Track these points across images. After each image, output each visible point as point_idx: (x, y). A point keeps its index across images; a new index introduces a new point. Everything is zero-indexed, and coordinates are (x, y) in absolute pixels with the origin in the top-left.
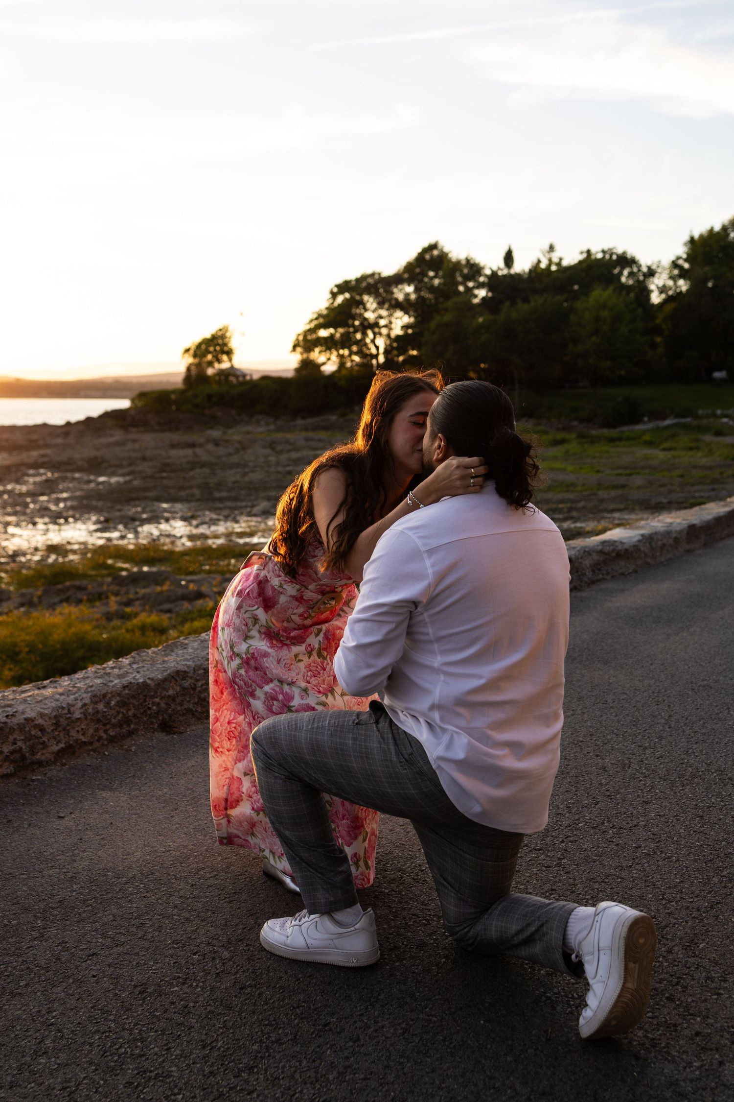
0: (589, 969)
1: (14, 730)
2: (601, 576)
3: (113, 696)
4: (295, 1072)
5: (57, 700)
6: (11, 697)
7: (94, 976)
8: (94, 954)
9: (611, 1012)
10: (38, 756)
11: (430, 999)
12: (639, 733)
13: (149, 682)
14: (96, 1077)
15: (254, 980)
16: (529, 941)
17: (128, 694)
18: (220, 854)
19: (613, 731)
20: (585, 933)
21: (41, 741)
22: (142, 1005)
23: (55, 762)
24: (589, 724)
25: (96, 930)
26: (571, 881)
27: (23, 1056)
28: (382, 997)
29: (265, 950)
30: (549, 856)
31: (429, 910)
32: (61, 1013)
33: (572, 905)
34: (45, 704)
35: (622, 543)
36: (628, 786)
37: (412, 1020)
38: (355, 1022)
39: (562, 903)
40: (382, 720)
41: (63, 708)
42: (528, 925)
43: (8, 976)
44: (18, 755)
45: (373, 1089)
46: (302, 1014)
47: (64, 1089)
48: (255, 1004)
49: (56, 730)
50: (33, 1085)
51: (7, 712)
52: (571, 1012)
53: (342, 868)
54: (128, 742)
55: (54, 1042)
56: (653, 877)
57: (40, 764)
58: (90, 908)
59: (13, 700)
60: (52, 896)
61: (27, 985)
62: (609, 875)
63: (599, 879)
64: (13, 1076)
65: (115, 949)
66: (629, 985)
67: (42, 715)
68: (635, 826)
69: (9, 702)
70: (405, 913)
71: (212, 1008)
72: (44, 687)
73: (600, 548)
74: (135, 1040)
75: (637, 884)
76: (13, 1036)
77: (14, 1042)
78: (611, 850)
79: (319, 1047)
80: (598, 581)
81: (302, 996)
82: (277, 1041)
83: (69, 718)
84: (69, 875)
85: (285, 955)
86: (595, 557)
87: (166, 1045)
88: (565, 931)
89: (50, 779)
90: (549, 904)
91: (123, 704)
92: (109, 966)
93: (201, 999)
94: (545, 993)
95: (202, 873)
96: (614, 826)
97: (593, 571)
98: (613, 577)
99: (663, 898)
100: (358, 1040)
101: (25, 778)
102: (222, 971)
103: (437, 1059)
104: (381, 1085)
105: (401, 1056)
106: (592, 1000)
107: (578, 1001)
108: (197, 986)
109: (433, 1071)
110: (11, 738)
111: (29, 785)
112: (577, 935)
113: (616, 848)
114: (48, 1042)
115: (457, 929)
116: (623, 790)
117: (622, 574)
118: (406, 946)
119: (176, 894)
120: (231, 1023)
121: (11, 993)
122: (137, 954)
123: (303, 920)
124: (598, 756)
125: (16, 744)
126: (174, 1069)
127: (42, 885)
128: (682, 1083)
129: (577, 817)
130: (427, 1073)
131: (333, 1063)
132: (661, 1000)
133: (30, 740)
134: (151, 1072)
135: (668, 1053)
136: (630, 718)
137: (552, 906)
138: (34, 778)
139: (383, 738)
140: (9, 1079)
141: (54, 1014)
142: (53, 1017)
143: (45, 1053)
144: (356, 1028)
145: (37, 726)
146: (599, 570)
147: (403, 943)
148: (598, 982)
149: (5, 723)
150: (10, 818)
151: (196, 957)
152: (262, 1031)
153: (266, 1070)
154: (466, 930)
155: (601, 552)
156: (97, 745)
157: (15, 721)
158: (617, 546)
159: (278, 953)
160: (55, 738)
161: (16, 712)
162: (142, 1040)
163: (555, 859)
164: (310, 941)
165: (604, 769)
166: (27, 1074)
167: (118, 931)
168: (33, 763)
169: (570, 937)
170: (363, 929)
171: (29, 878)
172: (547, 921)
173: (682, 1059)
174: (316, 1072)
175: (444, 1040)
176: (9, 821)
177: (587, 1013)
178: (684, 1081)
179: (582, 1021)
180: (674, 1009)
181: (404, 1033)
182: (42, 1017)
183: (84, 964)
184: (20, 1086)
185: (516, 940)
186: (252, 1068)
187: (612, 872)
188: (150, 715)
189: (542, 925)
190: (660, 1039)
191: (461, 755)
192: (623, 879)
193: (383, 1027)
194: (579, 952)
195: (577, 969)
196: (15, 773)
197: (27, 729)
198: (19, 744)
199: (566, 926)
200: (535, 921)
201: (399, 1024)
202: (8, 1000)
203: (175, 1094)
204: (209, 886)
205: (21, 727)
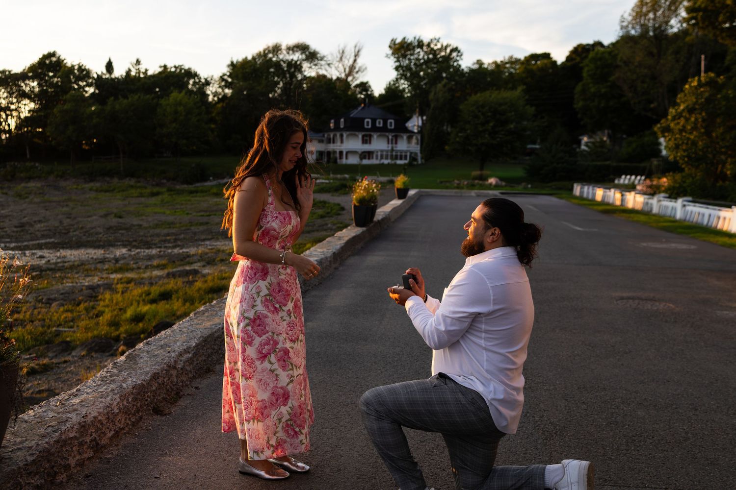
1: (89, 426)
3: (129, 395)
10: (103, 442)
13: (143, 382)
17: (136, 392)
20: (560, 477)
21: (102, 431)
34: (97, 406)
40: (448, 382)
41: (108, 407)
42: (519, 480)
44: (94, 443)
49: (108, 422)
51: (79, 414)
54: (141, 424)
57: (104, 447)
67: (99, 413)
72: (78, 395)
83: (114, 413)
90: (527, 468)
91: (135, 399)
101: (100, 458)
110: (90, 432)
111: (109, 462)
125: (92, 435)
137: (529, 469)
138: (108, 457)
145: (99, 421)
149: (85, 422)
150: (124, 485)
156: (127, 429)
157: (88, 420)
160: (108, 428)
161: (85, 414)
168: (102, 447)
169: (547, 481)
172: (531, 476)
188: (147, 405)
191: (501, 397)
196: (94, 456)
197: (95, 424)
198: (94, 435)
199: (544, 477)
200: (523, 477)
205: (92, 424)
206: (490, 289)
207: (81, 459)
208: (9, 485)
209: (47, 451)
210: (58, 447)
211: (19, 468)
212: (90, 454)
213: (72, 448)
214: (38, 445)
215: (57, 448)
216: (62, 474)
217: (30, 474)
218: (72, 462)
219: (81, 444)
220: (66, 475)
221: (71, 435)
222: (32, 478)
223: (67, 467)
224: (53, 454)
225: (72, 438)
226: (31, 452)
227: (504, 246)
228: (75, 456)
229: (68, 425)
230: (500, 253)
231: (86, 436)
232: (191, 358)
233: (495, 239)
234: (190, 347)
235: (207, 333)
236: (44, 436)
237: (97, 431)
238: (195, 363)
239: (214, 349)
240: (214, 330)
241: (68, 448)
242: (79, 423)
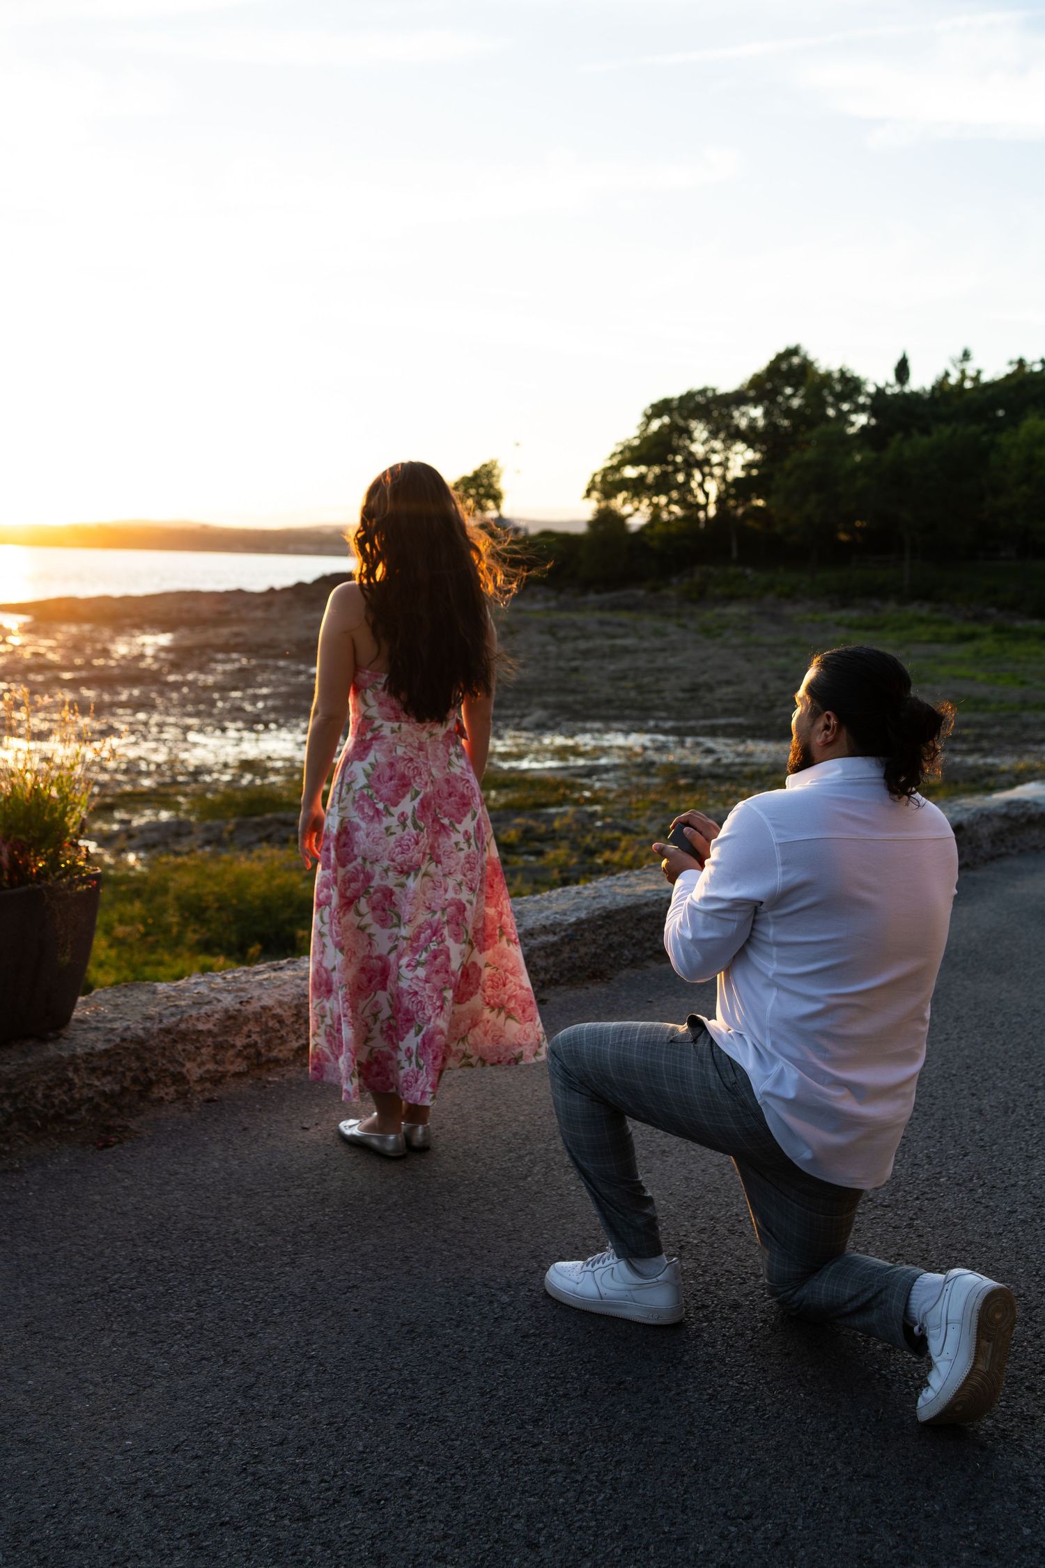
0: (934, 1345)
1: (249, 1019)
2: (1003, 850)
4: (585, 1429)
5: (298, 986)
6: (243, 979)
7: (355, 1310)
8: (354, 1286)
9: (956, 1395)
10: (274, 1053)
11: (742, 1366)
12: (1032, 1069)
14: (366, 1415)
15: (537, 1328)
16: (865, 1308)
18: (495, 1185)
19: (997, 1064)
20: (931, 1303)
21: (279, 1034)
22: (411, 1345)
23: (294, 1062)
24: (966, 1052)
25: (355, 1261)
26: (924, 1246)
27: (284, 1387)
28: (686, 1358)
29: (550, 1296)
30: (899, 1215)
31: (746, 1267)
32: (321, 1347)
33: (918, 1270)
34: (285, 990)
35: (1036, 804)
36: (1010, 1135)
37: (721, 1386)
38: (654, 1383)
39: (906, 1267)
40: (701, 1039)
42: (864, 1291)
43: (260, 1302)
44: (253, 1051)
45: (673, 1454)
46: (593, 1369)
47: (330, 1424)
48: (539, 1355)
49: (296, 1022)
50: (297, 1417)
51: (241, 997)
52: (908, 1393)
53: (647, 1211)
55: (316, 1375)
56: (1027, 1249)
57: (277, 1061)
58: (346, 1235)
59: (246, 982)
60: (302, 1219)
61: (281, 1314)
62: (971, 1243)
63: (958, 1246)
64: (275, 1406)
65: (377, 1283)
66: (980, 1366)
67: (281, 1004)
68: (1012, 1185)
69: (242, 986)
70: (716, 1269)
71: (491, 1355)
72: (281, 969)
73: (1004, 810)
74: (405, 1380)
75: (1006, 1256)
76: (270, 1365)
77: (272, 1373)
78: (978, 1213)
79: (612, 1405)
80: (1000, 856)
81: (593, 1351)
82: (565, 1395)
84: (320, 1197)
85: (574, 1305)
86: (997, 823)
87: (441, 1389)
88: (908, 1299)
89: (289, 1081)
90: (891, 1268)
92: (372, 1300)
93: (478, 1344)
94: (880, 1370)
95: (474, 1204)
96: (985, 1184)
97: (993, 842)
98: (1021, 851)
99: (1037, 1274)
100: (657, 1402)
101: (260, 1079)
102: (501, 1317)
103: (747, 1430)
104: (682, 1450)
105: (706, 1423)
106: (935, 1380)
107: (918, 1382)
108: (473, 1329)
109: (743, 1441)
110: (245, 1029)
111: (265, 1087)
112: (922, 1305)
113: (984, 1211)
114: (310, 1375)
115: (780, 1289)
116: (1002, 1141)
117: (1035, 848)
118: (717, 1305)
119: (445, 1227)
120: (512, 1373)
121: (265, 1321)
122: (403, 1290)
123: (597, 1266)
124: (973, 1095)
125: (250, 1037)
126: (449, 1414)
127: (289, 1206)
128: (1032, 1479)
129: (938, 1170)
130: (735, 1443)
131: (627, 1424)
132: (1019, 1388)
133: (266, 1033)
134: (425, 1415)
135: (1021, 1447)
136: (1022, 1048)
137: (894, 1270)
138: (270, 1079)
139: (702, 1062)
140: (270, 1408)
141: (314, 1346)
142: (313, 1350)
143: (307, 1386)
144: (655, 1389)
145: (274, 1016)
146: (1002, 841)
147: (713, 1303)
148: (945, 1360)
149: (239, 1011)
150: (247, 1126)
151: (471, 1298)
152: (547, 1383)
153: (552, 1424)
154: (790, 1292)
155: (1006, 817)
157: (250, 1008)
158: (1029, 809)
159: (565, 1301)
160: (295, 1032)
161: (251, 998)
162: (414, 1381)
163: (906, 1219)
164: (603, 1291)
165: (980, 1112)
166: (290, 1406)
167: (380, 1263)
168: (269, 1061)
169: (913, 1306)
170: (666, 1282)
171: (274, 1196)
172: (887, 1288)
173: (1036, 1454)
174: (610, 1432)
175: (757, 1410)
176: (245, 1129)
177: (927, 1395)
178: (1035, 1477)
179: (920, 1402)
180: (1034, 1399)
181: (709, 1400)
182: (303, 1347)
183: (343, 1297)
184: (282, 1416)
185: (849, 1307)
186: (537, 1421)
187: (977, 1239)
189: (880, 1292)
190: (1012, 1431)
192: (989, 1248)
193: (686, 1391)
194: (922, 1324)
195: (919, 1345)
196: (248, 1072)
197: (264, 1020)
198: (254, 1037)
199: (909, 1294)
200: (873, 1285)
201: (705, 1389)
202: (262, 1328)
203: (453, 1440)
204: (484, 1221)
205: (257, 1017)
206: (777, 849)
207: (217, 1071)
208: (45, 1078)
209: (141, 1042)
210: (166, 1040)
211: (74, 1056)
212: (240, 1066)
213: (197, 1048)
214: (128, 1028)
215: (162, 1041)
216: (168, 1087)
217: (94, 1070)
218: (193, 1070)
219: (220, 1047)
220: (176, 1091)
221: (201, 1027)
222: (97, 1077)
223: (179, 1079)
224: (151, 1050)
225: (201, 1032)
226: (110, 1036)
227: (852, 754)
228: (203, 1063)
229: (206, 1009)
230: (839, 772)
231: (236, 1035)
232: (553, 944)
233: (830, 738)
234: (560, 924)
235: (622, 902)
236: (149, 1018)
237: (264, 1031)
238: (565, 955)
239: (632, 938)
240: (643, 901)
241: (190, 1047)
242: (226, 1011)
